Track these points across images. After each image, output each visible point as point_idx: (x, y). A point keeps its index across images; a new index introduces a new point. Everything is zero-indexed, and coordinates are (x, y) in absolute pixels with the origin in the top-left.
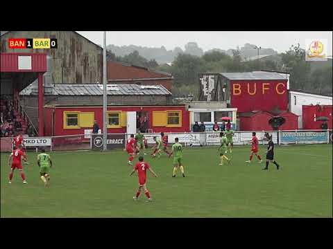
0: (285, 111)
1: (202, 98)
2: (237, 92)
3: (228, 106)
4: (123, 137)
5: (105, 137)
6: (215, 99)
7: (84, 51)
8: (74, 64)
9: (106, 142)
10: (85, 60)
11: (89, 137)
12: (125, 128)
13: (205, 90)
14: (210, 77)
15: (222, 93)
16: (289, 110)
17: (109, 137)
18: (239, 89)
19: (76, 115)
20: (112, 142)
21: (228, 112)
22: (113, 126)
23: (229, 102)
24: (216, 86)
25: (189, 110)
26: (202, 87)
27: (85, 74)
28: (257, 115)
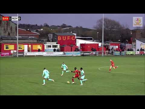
0: (75, 46)
1: (49, 41)
2: (60, 39)
3: (57, 44)
4: (23, 53)
5: (18, 53)
6: (53, 41)
7: (11, 25)
8: (7, 29)
9: (18, 54)
10: (11, 28)
11: (12, 53)
12: (24, 50)
13: (49, 38)
14: (51, 34)
15: (55, 39)
16: (76, 45)
17: (19, 53)
18: (60, 38)
19: (8, 46)
20: (20, 54)
21: (57, 45)
22: (20, 49)
23: (57, 42)
24: (53, 37)
25: (45, 45)
26: (48, 37)
27: (11, 32)
28: (66, 47)
